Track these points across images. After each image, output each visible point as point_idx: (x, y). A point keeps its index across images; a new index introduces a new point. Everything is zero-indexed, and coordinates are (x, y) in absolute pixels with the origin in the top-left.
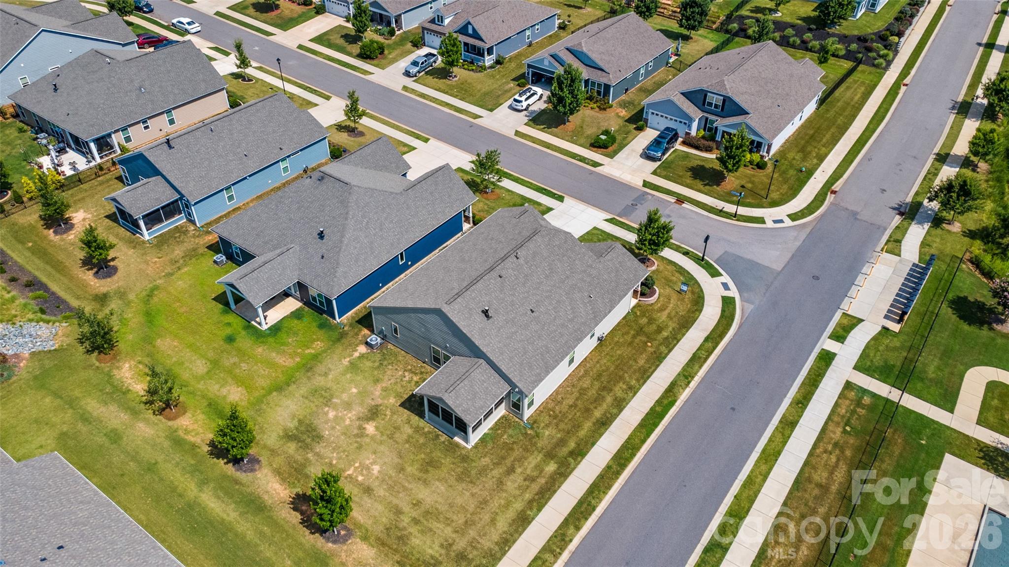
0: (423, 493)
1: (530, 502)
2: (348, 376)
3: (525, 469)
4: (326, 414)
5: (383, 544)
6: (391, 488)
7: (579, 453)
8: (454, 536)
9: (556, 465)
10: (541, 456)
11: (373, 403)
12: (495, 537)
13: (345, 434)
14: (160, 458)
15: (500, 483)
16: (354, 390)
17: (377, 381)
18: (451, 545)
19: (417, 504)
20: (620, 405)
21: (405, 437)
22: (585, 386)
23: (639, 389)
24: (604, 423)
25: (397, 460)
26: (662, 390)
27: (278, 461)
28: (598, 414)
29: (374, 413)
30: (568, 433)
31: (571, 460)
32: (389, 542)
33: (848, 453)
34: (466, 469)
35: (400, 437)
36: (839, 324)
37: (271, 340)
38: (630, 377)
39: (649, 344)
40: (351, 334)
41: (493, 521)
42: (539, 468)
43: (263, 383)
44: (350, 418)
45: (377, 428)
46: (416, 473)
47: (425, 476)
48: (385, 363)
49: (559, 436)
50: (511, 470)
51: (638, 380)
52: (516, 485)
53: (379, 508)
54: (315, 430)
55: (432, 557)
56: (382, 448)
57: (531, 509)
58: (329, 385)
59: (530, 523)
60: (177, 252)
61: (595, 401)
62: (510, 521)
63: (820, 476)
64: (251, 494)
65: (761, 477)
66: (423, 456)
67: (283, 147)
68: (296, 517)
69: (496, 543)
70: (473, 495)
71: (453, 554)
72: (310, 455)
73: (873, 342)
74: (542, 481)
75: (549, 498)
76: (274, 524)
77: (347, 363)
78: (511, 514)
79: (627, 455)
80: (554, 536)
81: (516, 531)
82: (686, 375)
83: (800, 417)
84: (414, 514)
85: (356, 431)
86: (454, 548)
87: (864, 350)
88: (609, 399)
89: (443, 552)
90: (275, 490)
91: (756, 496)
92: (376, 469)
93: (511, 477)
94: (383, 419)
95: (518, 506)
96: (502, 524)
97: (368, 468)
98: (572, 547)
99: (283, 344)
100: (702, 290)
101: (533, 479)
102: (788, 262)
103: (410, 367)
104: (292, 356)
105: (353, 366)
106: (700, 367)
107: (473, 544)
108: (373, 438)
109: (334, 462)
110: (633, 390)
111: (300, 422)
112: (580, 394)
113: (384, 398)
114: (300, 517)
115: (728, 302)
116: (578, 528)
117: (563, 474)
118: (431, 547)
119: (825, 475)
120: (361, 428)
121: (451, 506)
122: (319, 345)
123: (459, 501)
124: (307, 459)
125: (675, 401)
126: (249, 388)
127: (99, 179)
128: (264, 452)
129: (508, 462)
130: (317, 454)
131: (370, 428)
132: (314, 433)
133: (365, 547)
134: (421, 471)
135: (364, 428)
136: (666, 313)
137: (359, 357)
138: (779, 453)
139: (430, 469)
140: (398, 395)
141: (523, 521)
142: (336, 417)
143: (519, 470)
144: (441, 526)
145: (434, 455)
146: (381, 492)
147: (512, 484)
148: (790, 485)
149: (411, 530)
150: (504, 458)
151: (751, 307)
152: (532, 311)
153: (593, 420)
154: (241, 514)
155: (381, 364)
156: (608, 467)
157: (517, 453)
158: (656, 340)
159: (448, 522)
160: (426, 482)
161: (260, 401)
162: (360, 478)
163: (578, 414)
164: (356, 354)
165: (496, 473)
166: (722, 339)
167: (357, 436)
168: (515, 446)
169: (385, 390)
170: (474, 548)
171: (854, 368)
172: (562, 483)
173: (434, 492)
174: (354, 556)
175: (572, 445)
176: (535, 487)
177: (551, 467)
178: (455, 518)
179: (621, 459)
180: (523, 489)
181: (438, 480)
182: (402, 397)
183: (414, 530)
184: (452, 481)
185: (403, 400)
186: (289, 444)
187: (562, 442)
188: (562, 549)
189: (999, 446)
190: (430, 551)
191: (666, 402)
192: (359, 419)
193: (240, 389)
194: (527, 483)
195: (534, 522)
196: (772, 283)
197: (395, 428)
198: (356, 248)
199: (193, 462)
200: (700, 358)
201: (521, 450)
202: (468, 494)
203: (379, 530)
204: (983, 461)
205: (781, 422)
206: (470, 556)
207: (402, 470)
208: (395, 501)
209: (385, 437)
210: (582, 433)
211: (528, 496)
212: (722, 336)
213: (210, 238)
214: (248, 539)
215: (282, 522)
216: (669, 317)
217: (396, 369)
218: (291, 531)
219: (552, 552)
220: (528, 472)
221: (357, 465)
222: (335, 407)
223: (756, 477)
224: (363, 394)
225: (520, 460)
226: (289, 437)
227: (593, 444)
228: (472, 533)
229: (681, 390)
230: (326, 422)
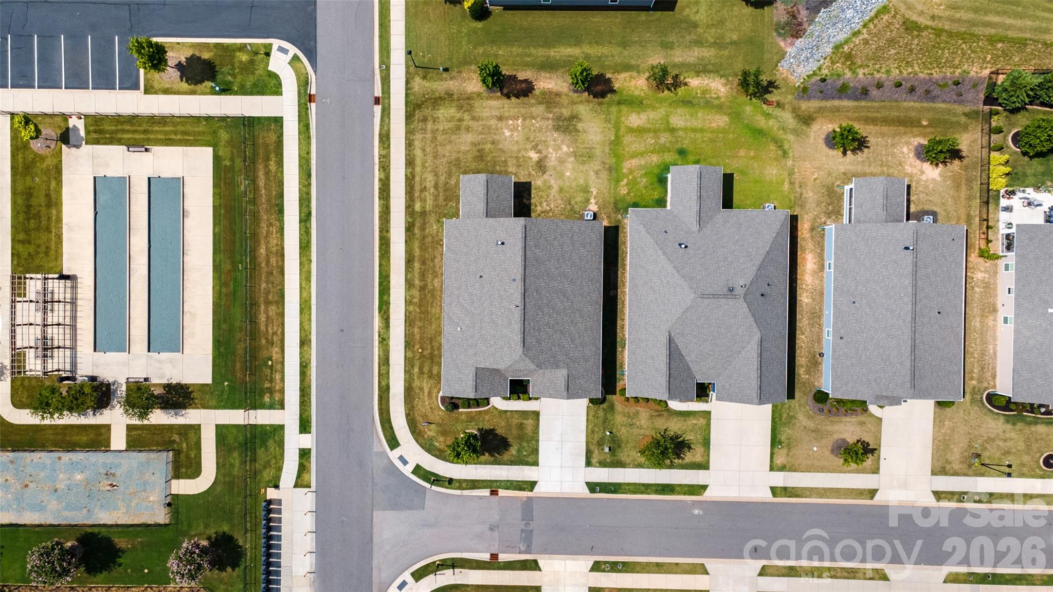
0: (470, 137)
1: (414, 177)
2: (582, 182)
3: (429, 194)
4: (568, 147)
5: (468, 98)
6: (489, 128)
7: (409, 229)
8: (436, 127)
9: (416, 210)
10: (428, 209)
11: (547, 173)
12: (416, 143)
13: (544, 141)
14: (626, 53)
15: (436, 175)
16: (568, 174)
17: (561, 190)
18: (434, 121)
19: (468, 129)
20: (409, 284)
21: (510, 164)
22: (436, 280)
23: (406, 307)
24: (409, 261)
25: (501, 146)
26: (392, 316)
27: (565, 100)
28: (417, 265)
29: (541, 166)
30: (424, 237)
31: (410, 220)
32: (466, 101)
33: (264, 341)
34: (460, 168)
35: (511, 163)
36: (309, 471)
37: (656, 171)
38: (415, 310)
39: (420, 351)
40: (613, 215)
41: (424, 150)
42: (423, 200)
43: (628, 139)
44: (552, 154)
45: (530, 158)
46: (483, 147)
47: (478, 147)
48: (569, 207)
49: (427, 231)
50: (436, 186)
51: (410, 313)
52: (428, 180)
53: (486, 113)
54: (564, 132)
55: (438, 110)
56: (515, 148)
57: (411, 173)
58: (586, 167)
59: (406, 165)
60: (811, 194)
61: (424, 275)
62: (416, 157)
63: (273, 309)
64: (557, 70)
65: (304, 285)
66: (489, 159)
67: (842, 341)
68: (521, 76)
69: (413, 140)
70: (444, 156)
71: (429, 118)
72: (551, 116)
73: (280, 464)
74: (417, 194)
75: (406, 187)
76: (527, 65)
77: (592, 190)
78: (418, 162)
79: (383, 247)
80: (389, 166)
81: (409, 155)
82: (384, 341)
83: (301, 353)
84: (465, 123)
85: (540, 147)
86: (431, 122)
87: (284, 451)
88: (417, 282)
89: (435, 116)
90: (548, 83)
91: (300, 269)
92: (507, 134)
93: (433, 183)
94: (532, 166)
95: (418, 169)
96: (418, 152)
97: (511, 130)
98: (377, 167)
99: (646, 174)
100: (417, 441)
101: (421, 191)
102: (372, 528)
103: (551, 214)
104: (631, 171)
105: (586, 190)
106: (379, 355)
107: (424, 130)
108: (526, 150)
109: (534, 121)
110: (408, 302)
111: (577, 131)
112: (435, 272)
113: (545, 181)
114: (519, 78)
115: (394, 443)
116: (380, 180)
117: (409, 207)
118: (443, 113)
119: (270, 313)
120: (539, 152)
121: (450, 142)
122: (624, 191)
123: (448, 147)
124: (550, 112)
125: (380, 312)
126: (631, 130)
127: (977, 219)
128: (580, 99)
129: (441, 190)
130: (548, 119)
131: (534, 156)
132: (562, 129)
133: (475, 90)
134: (482, 150)
135: (537, 153)
136: (426, 391)
137: (589, 200)
138: (301, 313)
139: (478, 154)
140: (537, 188)
141: (410, 163)
142: (560, 149)
143: (432, 190)
144: (446, 127)
145: (484, 164)
146: (493, 122)
147: (430, 180)
148: (286, 290)
149: (459, 114)
150: (445, 190)
151: (375, 450)
152: (481, 277)
153: (416, 259)
154: (549, 57)
155: (570, 204)
156: (388, 231)
157: (441, 198)
158: (419, 359)
159: (445, 132)
160: (473, 144)
161: (617, 128)
162: (511, 122)
163: (427, 256)
164: (593, 201)
165: (442, 179)
166: (379, 395)
167: (537, 145)
168: (445, 203)
169: (550, 187)
170: (422, 129)
171: (284, 425)
172: (406, 201)
173: (465, 143)
174: (475, 81)
175: (416, 231)
176: (417, 188)
177: (418, 207)
178: (443, 137)
179: (385, 243)
180: (423, 180)
181: (468, 151)
182: (536, 189)
183: (458, 115)
184: (461, 155)
185: (532, 188)
186: (569, 113)
187: (423, 228)
188: (380, 162)
189: (183, 412)
190: (442, 111)
191: (384, 307)
192: (546, 157)
193: (636, 125)
194: (423, 186)
195: (404, 167)
196: (373, 490)
197: (520, 165)
198: (651, 256)
199: (606, 63)
200: (384, 365)
201: (440, 203)
202: (447, 155)
203: (477, 103)
204: (190, 390)
205: (310, 341)
206: (421, 124)
207: (493, 143)
208: (481, 123)
209: (520, 155)
210: (416, 244)
211: (417, 179)
212: (381, 398)
213: (806, 226)
214: (532, 48)
215: (525, 68)
216: (421, 389)
217: (557, 207)
218: (516, 68)
219: (384, 157)
220: (427, 194)
221: (520, 128)
222: (568, 154)
223: (306, 284)
224: (561, 175)
225: (436, 198)
226: (574, 117)
227: (406, 242)
228: (429, 136)
229: (381, 325)
230: (563, 141)
